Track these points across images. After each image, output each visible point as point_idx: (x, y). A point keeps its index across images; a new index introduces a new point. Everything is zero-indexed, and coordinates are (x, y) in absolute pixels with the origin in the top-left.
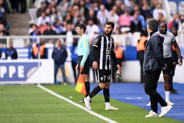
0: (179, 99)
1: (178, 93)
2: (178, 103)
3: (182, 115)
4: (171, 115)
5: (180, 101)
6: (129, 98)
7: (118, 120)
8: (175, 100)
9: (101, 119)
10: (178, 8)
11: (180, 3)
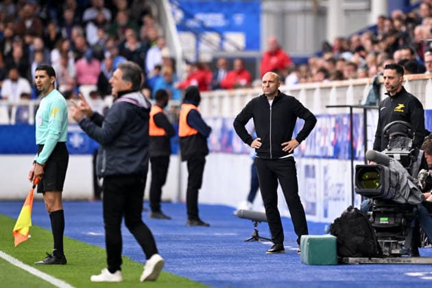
0: (198, 236)
1: (208, 225)
2: (196, 244)
3: (205, 271)
4: (182, 269)
5: (200, 242)
6: (92, 234)
7: (71, 278)
8: (189, 239)
9: (35, 277)
10: (197, 46)
11: (203, 36)
